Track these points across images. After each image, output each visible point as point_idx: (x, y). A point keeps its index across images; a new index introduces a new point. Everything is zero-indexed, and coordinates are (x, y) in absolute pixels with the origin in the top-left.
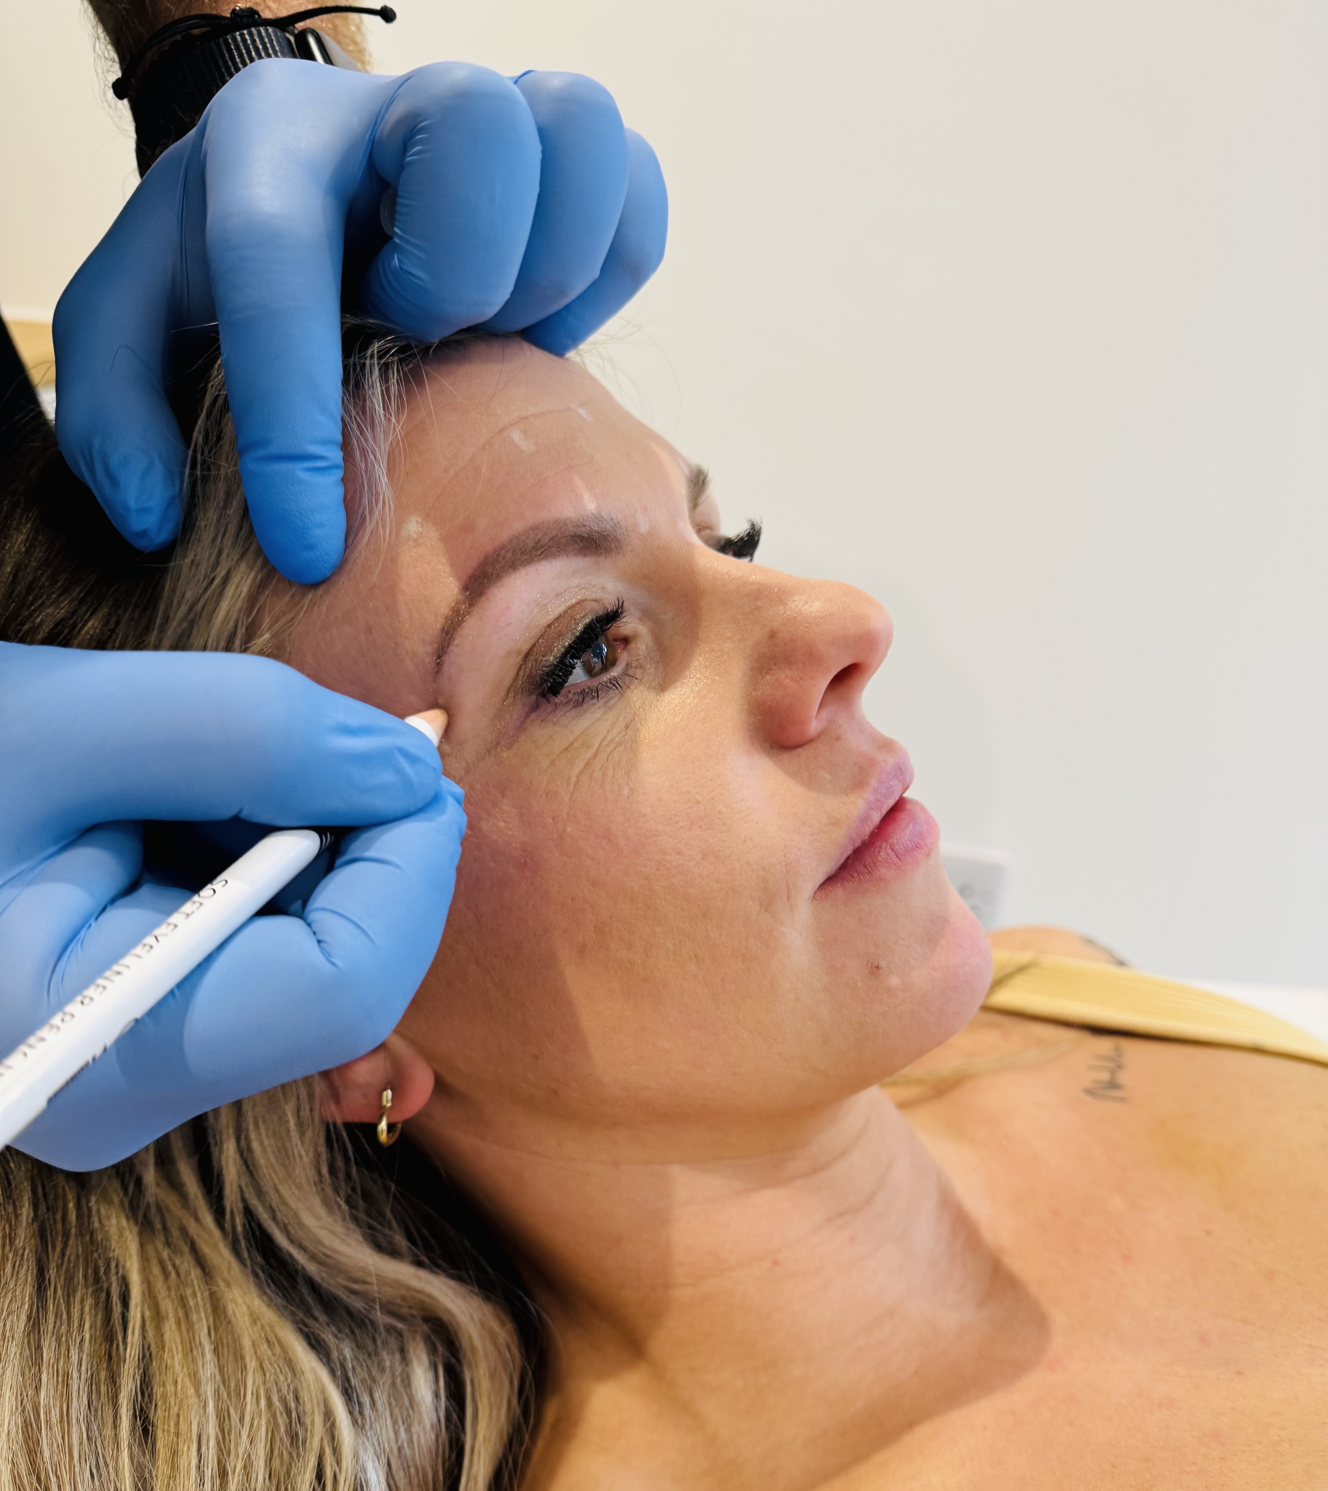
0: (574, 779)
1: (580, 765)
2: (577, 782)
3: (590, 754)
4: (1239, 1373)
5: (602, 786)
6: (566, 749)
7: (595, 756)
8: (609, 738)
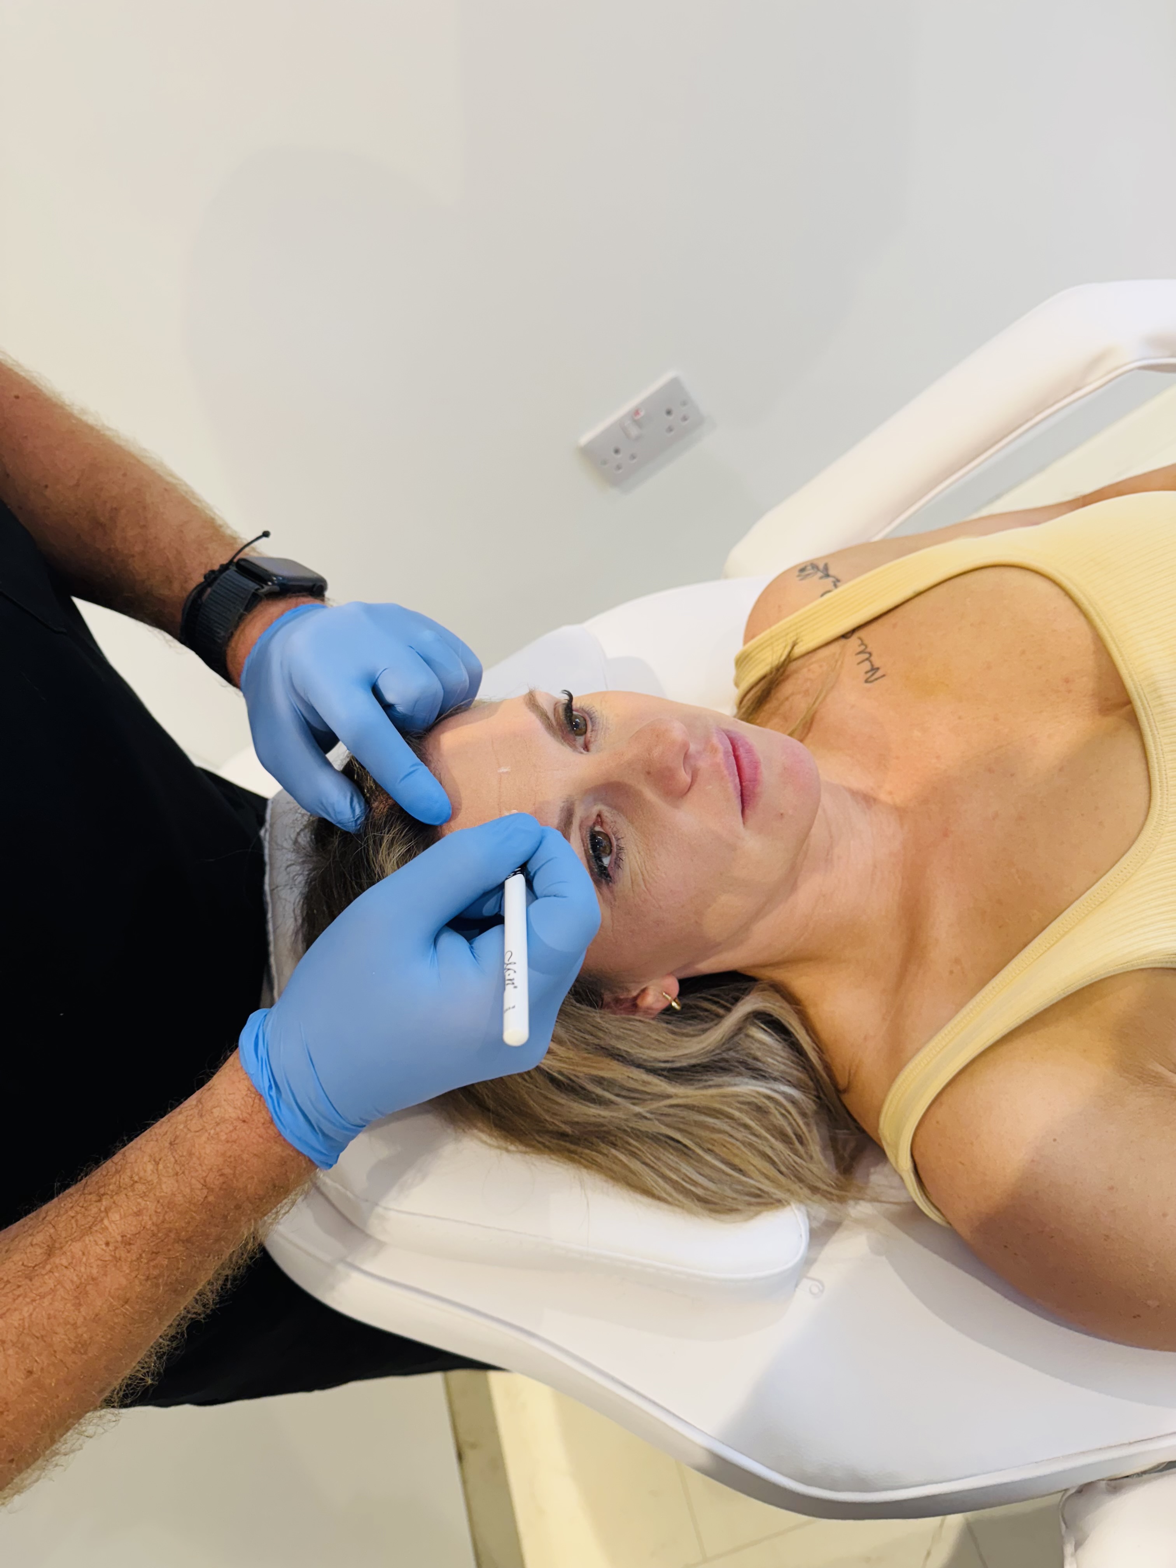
0: (645, 889)
1: (642, 883)
2: (647, 889)
3: (641, 877)
4: (1012, 775)
5: (656, 882)
6: (632, 883)
7: (643, 875)
8: (639, 863)
